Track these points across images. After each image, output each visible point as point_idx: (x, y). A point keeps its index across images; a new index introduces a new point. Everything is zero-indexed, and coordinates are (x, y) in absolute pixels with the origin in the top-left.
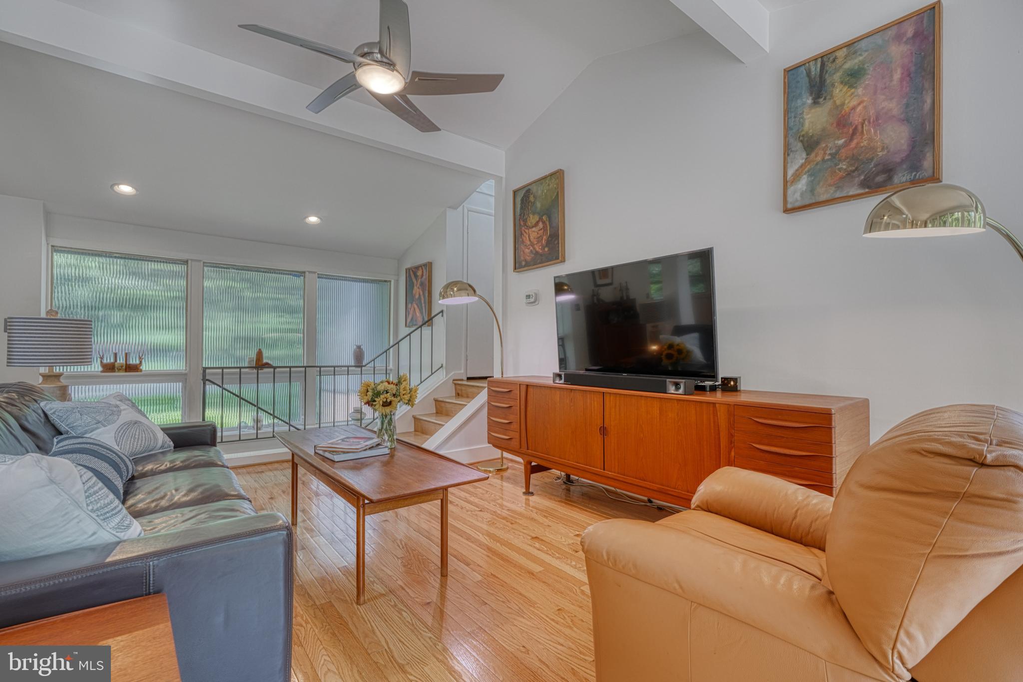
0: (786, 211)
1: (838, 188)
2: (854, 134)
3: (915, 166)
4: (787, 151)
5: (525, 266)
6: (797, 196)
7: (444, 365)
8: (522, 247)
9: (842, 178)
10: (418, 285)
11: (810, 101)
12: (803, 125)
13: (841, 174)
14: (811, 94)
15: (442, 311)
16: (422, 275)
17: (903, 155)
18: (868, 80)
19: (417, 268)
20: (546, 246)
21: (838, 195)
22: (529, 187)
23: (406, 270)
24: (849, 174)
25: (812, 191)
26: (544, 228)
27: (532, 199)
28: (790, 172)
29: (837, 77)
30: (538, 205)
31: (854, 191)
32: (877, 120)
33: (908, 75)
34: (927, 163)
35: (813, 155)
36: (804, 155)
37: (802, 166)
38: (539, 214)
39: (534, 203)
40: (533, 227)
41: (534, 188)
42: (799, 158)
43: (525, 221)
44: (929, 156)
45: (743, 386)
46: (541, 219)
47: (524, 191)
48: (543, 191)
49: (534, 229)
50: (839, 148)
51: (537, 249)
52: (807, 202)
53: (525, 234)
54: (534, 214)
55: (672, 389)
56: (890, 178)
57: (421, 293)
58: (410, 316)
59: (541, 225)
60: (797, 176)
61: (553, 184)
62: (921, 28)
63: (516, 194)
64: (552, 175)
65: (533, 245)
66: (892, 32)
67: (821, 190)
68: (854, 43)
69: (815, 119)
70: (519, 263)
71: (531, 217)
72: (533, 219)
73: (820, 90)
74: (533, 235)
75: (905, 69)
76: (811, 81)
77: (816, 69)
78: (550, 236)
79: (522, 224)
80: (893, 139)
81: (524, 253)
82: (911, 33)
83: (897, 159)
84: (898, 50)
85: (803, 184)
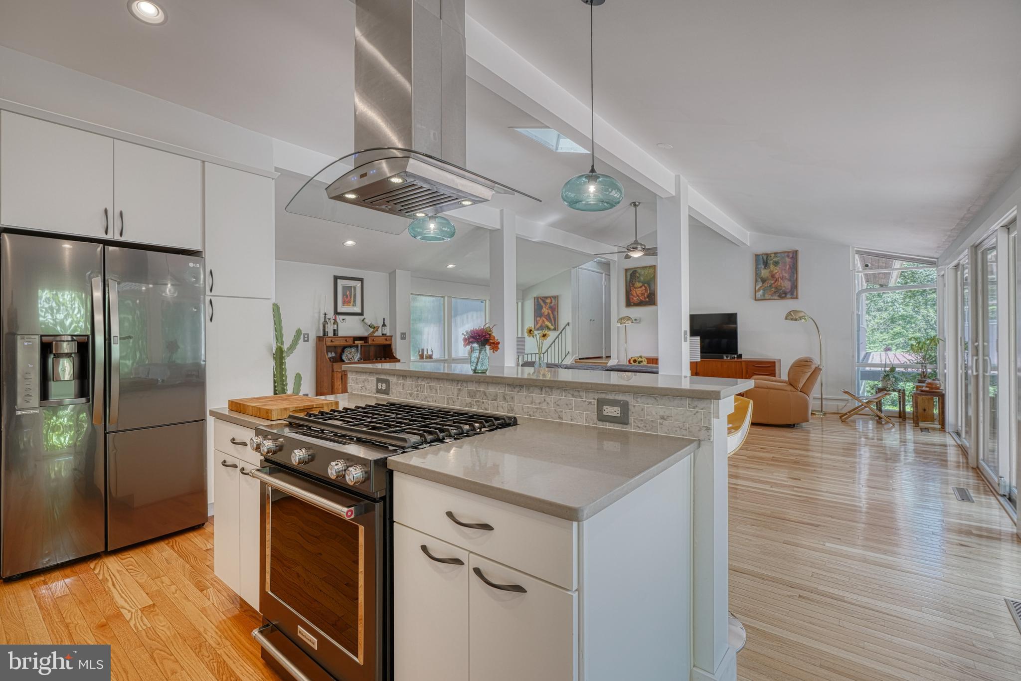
0: (756, 300)
1: (772, 296)
2: (776, 280)
3: (792, 294)
4: (756, 281)
5: (633, 306)
6: (759, 296)
7: (570, 352)
8: (631, 296)
9: (773, 293)
10: (547, 307)
11: (763, 267)
12: (761, 274)
13: (772, 292)
14: (764, 264)
15: (568, 324)
16: (551, 303)
17: (789, 290)
18: (780, 265)
19: (547, 298)
20: (647, 298)
21: (772, 298)
22: (636, 269)
23: (535, 298)
24: (775, 292)
25: (764, 295)
26: (646, 290)
27: (638, 275)
28: (757, 288)
29: (771, 262)
30: (642, 278)
31: (776, 298)
32: (783, 278)
33: (790, 268)
34: (795, 294)
35: (764, 284)
37: (761, 287)
38: (642, 282)
39: (639, 277)
40: (638, 288)
41: (639, 271)
42: (760, 285)
43: (633, 285)
44: (795, 292)
45: (743, 357)
46: (643, 285)
47: (632, 271)
48: (645, 273)
50: (772, 284)
51: (641, 298)
52: (762, 298)
53: (633, 291)
54: (640, 282)
55: (725, 358)
56: (786, 296)
57: (550, 312)
58: (539, 325)
59: (643, 288)
60: (759, 290)
61: (651, 271)
62: (794, 256)
63: (626, 270)
64: (650, 267)
65: (638, 296)
66: (786, 254)
67: (766, 295)
68: (775, 254)
69: (765, 273)
70: (629, 303)
71: (637, 283)
72: (638, 284)
73: (766, 264)
74: (639, 292)
75: (790, 266)
76: (763, 260)
77: (765, 257)
78: (649, 294)
79: (631, 285)
80: (787, 285)
81: (632, 299)
82: (791, 256)
83: (788, 291)
84: (788, 260)
85: (761, 292)
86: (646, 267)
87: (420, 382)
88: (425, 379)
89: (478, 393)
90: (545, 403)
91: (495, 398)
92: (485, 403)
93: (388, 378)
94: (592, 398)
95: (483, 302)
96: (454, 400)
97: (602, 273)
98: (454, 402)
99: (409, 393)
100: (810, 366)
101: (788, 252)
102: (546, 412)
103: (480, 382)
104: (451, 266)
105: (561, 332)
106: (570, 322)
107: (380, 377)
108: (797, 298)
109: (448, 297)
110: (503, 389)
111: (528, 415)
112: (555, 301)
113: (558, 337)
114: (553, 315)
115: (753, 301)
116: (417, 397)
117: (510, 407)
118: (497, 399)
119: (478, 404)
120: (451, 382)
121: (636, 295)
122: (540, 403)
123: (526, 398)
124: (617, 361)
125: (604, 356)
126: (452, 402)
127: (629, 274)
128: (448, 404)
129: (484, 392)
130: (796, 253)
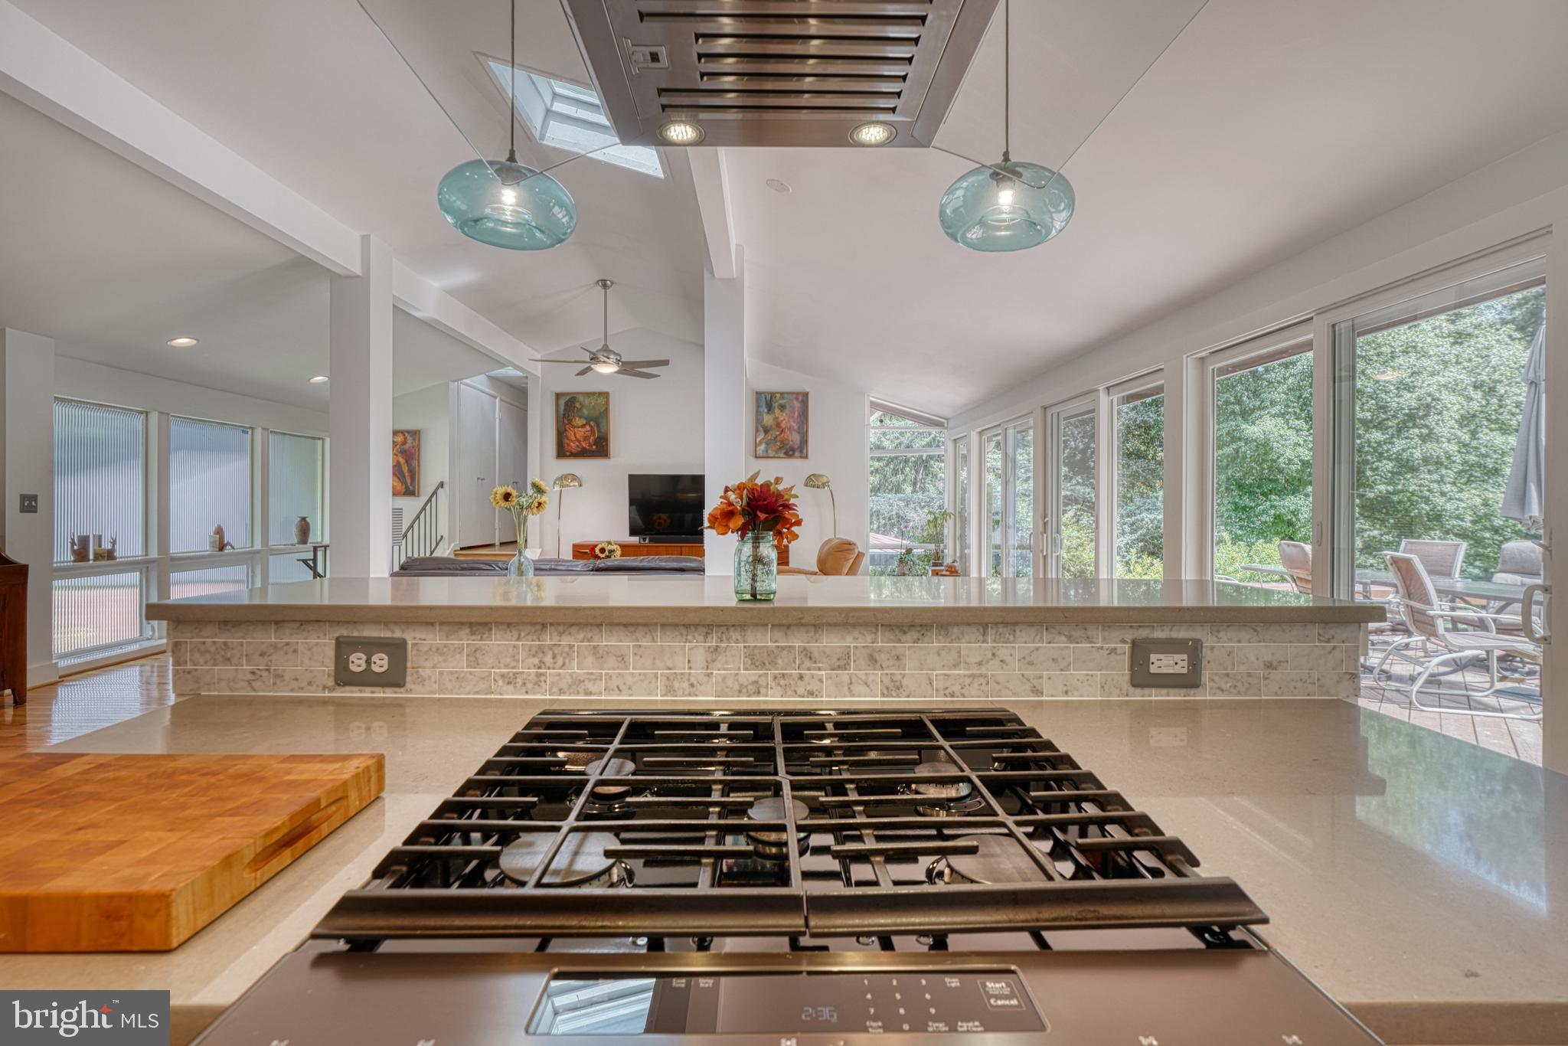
0: (756, 457)
1: (776, 452)
3: (801, 452)
4: (757, 430)
5: (569, 456)
7: (446, 536)
8: (566, 441)
15: (441, 485)
16: (405, 442)
18: (787, 411)
20: (594, 444)
22: (575, 395)
24: (781, 448)
25: (767, 451)
26: (592, 431)
27: (578, 405)
28: (758, 440)
30: (585, 412)
31: (782, 455)
32: (790, 429)
33: (799, 415)
34: (805, 451)
36: (763, 434)
38: (586, 419)
39: (581, 409)
40: (579, 427)
41: (581, 398)
42: (761, 436)
43: (570, 421)
46: (588, 423)
47: (569, 397)
49: (580, 429)
50: (777, 436)
51: (584, 445)
52: (765, 455)
53: (569, 431)
54: (581, 417)
56: (794, 454)
57: (402, 461)
59: (588, 428)
60: (761, 442)
61: (602, 401)
62: (803, 399)
63: (558, 396)
64: (600, 394)
65: (579, 441)
66: (794, 396)
67: (770, 451)
68: (782, 394)
69: (768, 420)
70: (562, 452)
71: (578, 419)
72: (579, 421)
73: (770, 408)
74: (579, 433)
75: (799, 414)
76: (766, 401)
77: (769, 398)
78: (598, 437)
79: (566, 422)
80: (795, 438)
81: (568, 445)
82: (800, 399)
83: (796, 447)
84: (797, 404)
85: (763, 447)
86: (594, 393)
87: (549, 639)
88: (573, 630)
89: (785, 652)
90: (997, 662)
91: (842, 663)
92: (807, 678)
93: (398, 634)
94: (1120, 638)
95: (247, 433)
96: (693, 680)
97: (495, 397)
98: (692, 685)
99: (503, 676)
100: (853, 549)
101: (797, 394)
102: (998, 683)
103: (788, 626)
104: (183, 341)
105: (430, 500)
106: (446, 480)
107: (356, 634)
108: (807, 457)
109: (161, 413)
110: (869, 638)
111: (945, 695)
112: (414, 439)
113: (424, 509)
114: (409, 465)
115: (753, 459)
116: (537, 683)
117: (892, 681)
118: (849, 664)
119: (782, 682)
120: (684, 632)
121: (574, 438)
122: (980, 664)
123: (939, 654)
124: (540, 550)
125: (497, 543)
126: (686, 685)
127: (562, 402)
128: (670, 690)
129: (805, 649)
130: (806, 395)
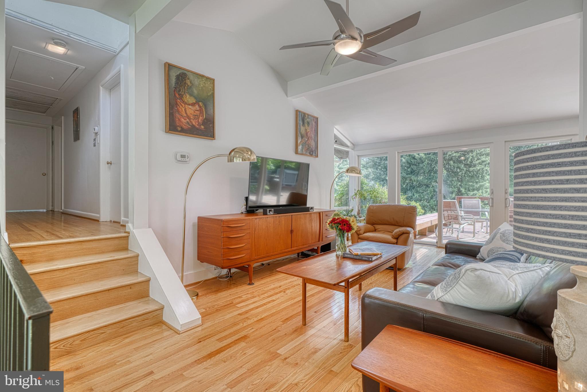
5: (180, 131)
8: (177, 115)
11: (302, 124)
20: (202, 125)
22: (186, 72)
26: (201, 111)
27: (188, 82)
29: (306, 121)
30: (195, 91)
36: (301, 139)
38: (195, 98)
39: (191, 87)
40: (189, 105)
41: (191, 77)
43: (181, 96)
46: (197, 103)
47: (178, 71)
48: (199, 84)
49: (190, 107)
51: (194, 123)
53: (181, 106)
54: (191, 95)
59: (197, 107)
61: (207, 85)
63: (169, 67)
64: (208, 78)
66: (312, 118)
68: (308, 115)
69: (302, 130)
70: (172, 126)
71: (188, 96)
72: (189, 99)
73: (303, 122)
74: (190, 111)
75: (315, 129)
76: (301, 117)
77: (302, 115)
78: (206, 119)
79: (177, 96)
80: (313, 144)
81: (179, 120)
82: (315, 121)
83: (314, 149)
84: (315, 124)
85: (301, 147)
86: (203, 76)
101: (315, 118)
108: (317, 157)
115: (295, 154)
121: (185, 115)
127: (174, 74)
